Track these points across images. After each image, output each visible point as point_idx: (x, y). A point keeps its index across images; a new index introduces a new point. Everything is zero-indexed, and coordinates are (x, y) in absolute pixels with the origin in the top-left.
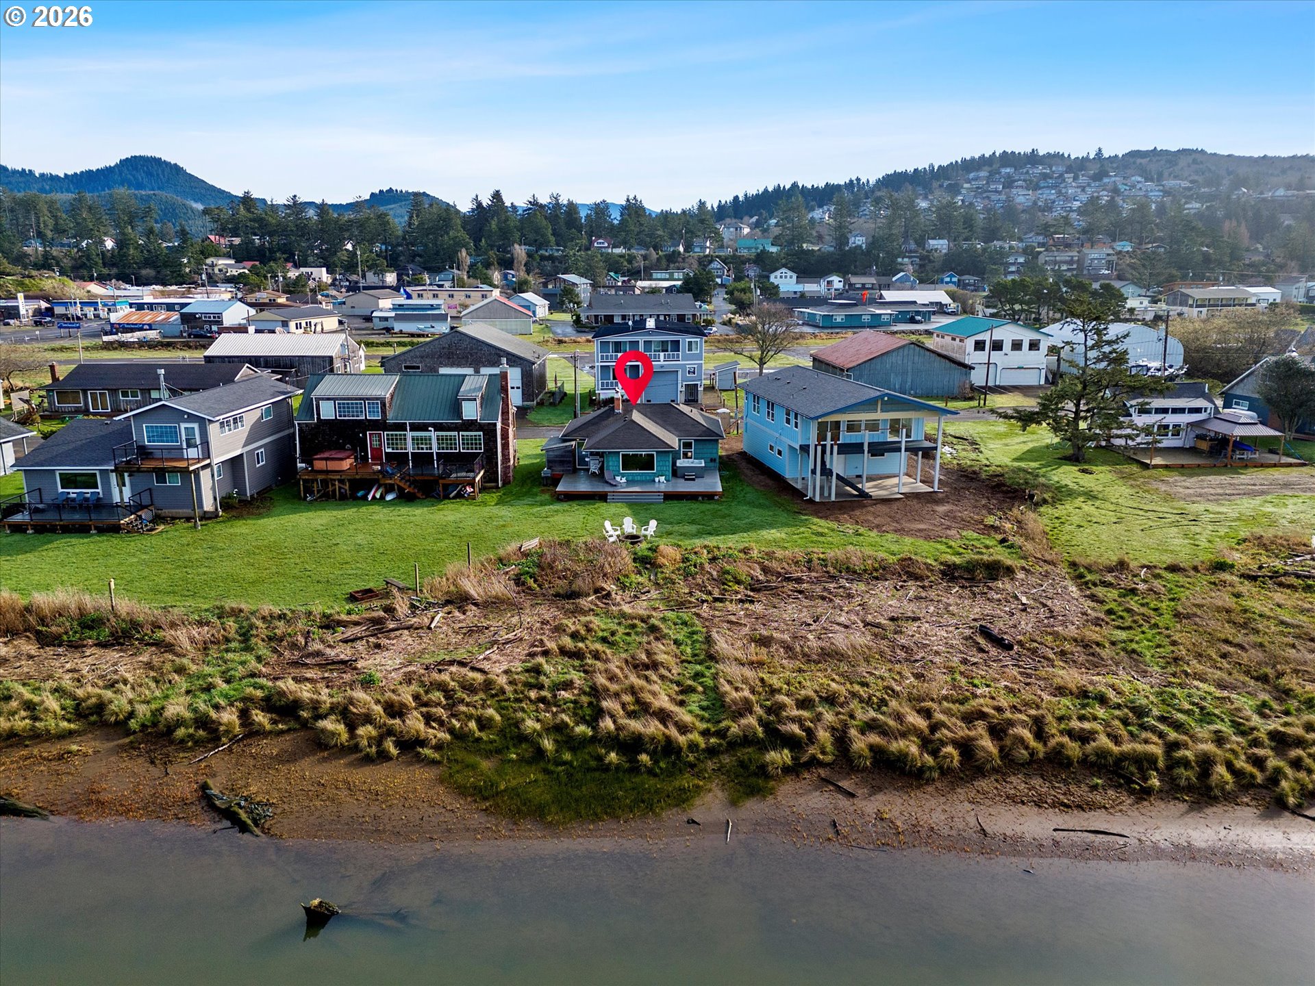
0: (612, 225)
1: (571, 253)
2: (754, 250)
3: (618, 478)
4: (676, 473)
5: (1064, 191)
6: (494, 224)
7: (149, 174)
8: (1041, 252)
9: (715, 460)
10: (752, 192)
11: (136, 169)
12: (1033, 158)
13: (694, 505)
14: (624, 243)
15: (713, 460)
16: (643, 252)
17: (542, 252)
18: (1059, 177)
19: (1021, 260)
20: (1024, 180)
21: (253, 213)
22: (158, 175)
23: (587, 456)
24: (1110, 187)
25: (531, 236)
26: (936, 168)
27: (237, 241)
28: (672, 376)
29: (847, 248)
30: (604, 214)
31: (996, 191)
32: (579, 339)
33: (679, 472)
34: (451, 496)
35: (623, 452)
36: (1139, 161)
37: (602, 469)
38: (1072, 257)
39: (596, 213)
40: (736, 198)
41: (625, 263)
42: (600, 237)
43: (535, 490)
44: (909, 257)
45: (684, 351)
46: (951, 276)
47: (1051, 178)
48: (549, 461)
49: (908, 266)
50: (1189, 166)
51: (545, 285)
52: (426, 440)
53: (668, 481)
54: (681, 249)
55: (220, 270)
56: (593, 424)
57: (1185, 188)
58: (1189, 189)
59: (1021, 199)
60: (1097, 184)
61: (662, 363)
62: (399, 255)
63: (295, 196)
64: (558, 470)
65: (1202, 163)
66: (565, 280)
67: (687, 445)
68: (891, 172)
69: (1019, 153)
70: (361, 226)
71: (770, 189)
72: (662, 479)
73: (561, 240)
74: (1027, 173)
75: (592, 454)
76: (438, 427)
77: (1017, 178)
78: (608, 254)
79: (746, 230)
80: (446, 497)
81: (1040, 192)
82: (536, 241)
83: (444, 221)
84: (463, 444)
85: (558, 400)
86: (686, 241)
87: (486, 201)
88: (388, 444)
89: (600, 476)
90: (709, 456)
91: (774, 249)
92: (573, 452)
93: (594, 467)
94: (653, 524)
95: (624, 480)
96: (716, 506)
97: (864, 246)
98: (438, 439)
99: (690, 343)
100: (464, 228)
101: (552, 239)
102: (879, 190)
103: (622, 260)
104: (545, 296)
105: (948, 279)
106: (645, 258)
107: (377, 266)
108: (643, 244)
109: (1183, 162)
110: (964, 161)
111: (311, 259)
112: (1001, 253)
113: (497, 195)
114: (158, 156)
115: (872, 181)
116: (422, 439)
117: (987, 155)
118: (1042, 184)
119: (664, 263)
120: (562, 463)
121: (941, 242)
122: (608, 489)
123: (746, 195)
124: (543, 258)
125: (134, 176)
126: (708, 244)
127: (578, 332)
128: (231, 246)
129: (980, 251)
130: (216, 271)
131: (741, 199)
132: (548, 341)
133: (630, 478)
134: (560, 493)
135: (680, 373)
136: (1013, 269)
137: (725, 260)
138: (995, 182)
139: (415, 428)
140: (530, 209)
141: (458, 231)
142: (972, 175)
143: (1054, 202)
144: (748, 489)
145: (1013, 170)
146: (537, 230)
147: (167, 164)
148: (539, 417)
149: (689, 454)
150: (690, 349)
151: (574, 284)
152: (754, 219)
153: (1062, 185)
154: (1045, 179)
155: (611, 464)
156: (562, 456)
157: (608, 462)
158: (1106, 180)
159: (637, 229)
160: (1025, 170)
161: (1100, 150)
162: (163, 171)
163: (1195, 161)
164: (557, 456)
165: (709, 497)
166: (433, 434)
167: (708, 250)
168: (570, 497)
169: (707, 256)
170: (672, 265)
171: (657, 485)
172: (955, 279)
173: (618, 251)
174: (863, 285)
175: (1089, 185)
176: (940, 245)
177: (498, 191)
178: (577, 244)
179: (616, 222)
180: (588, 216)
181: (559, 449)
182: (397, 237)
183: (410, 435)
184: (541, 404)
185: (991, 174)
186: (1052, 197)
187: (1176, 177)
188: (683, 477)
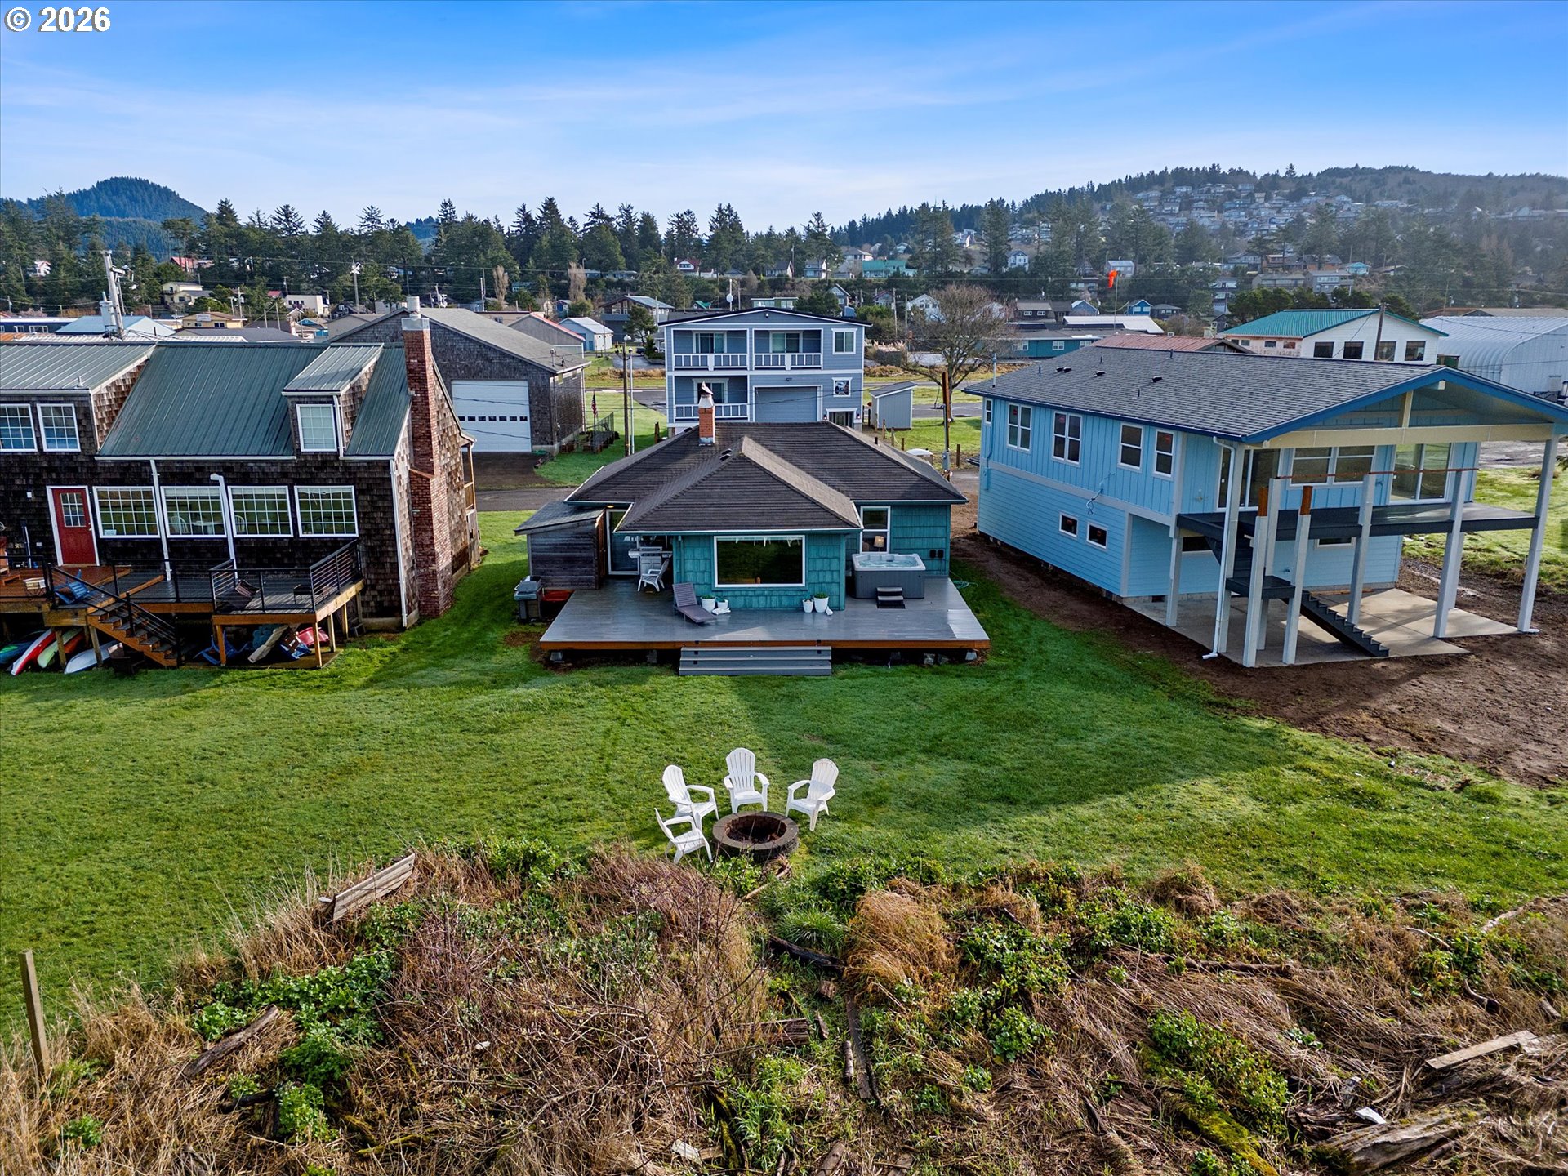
0: (700, 241)
1: (646, 275)
2: (883, 274)
3: (709, 604)
4: (854, 587)
5: (1255, 213)
6: (545, 240)
7: (133, 200)
8: (1255, 276)
9: (941, 554)
10: (872, 216)
11: (116, 193)
12: (1213, 175)
13: (922, 683)
14: (715, 265)
15: (935, 554)
16: (740, 277)
17: (611, 277)
18: (1247, 197)
19: (1232, 285)
20: (1206, 201)
21: (228, 226)
22: (144, 201)
23: (633, 546)
24: (1313, 206)
25: (595, 256)
26: (1096, 187)
27: (208, 263)
28: (809, 395)
29: (1005, 270)
30: (688, 229)
31: (1171, 214)
32: (651, 372)
33: (862, 587)
34: (253, 657)
35: (722, 534)
36: (1338, 180)
37: (667, 577)
38: (1297, 280)
39: (679, 228)
40: (853, 224)
41: (717, 290)
42: (682, 258)
43: (498, 634)
44: (1086, 282)
45: (828, 352)
46: (1142, 305)
47: (1238, 198)
48: (536, 560)
49: (1084, 293)
50: (1400, 185)
51: (608, 309)
52: (205, 505)
53: (836, 608)
54: (789, 273)
55: (181, 299)
56: (649, 470)
57: (1403, 209)
58: (1409, 210)
59: (1206, 222)
60: (1295, 204)
61: (788, 372)
62: (421, 281)
63: (287, 206)
64: (560, 580)
65: (1414, 182)
66: (635, 302)
67: (874, 519)
68: (1041, 191)
69: (1197, 169)
70: (371, 243)
71: (895, 212)
72: (822, 604)
73: (633, 263)
74: (1209, 191)
75: (647, 541)
76: (237, 474)
77: (1196, 198)
78: (695, 279)
79: (868, 258)
80: (239, 661)
81: (1227, 214)
82: (600, 262)
83: (480, 236)
84: (305, 516)
85: (598, 445)
86: (795, 264)
87: (536, 213)
88: (105, 517)
89: (662, 597)
90: (926, 543)
91: (911, 273)
92: (597, 538)
93: (649, 572)
94: (825, 772)
95: (724, 608)
96: (982, 686)
97: (1027, 267)
98: (237, 506)
99: (839, 336)
100: (507, 248)
101: (622, 259)
102: (1029, 212)
103: (713, 286)
104: (608, 324)
105: (1138, 309)
106: (743, 284)
107: (388, 291)
108: (738, 267)
109: (1392, 181)
110: (1129, 180)
111: (304, 285)
112: (1206, 277)
113: (550, 205)
114: (144, 178)
115: (1019, 203)
116: (193, 506)
117: (1157, 172)
118: (1227, 205)
119: (767, 289)
120: (570, 562)
121: (1124, 263)
122: (680, 634)
123: (865, 219)
124: (609, 284)
125: (114, 202)
126: (824, 267)
127: (651, 364)
128: (199, 269)
129: (1177, 273)
130: (176, 300)
131: (858, 225)
132: (604, 374)
133: (740, 602)
134: (554, 647)
135: (820, 394)
136: (1221, 296)
137: (846, 286)
138: (1169, 203)
139: (174, 475)
140: (593, 222)
141: (499, 250)
142: (1140, 196)
143: (1246, 225)
144: (1039, 629)
145: (1190, 189)
146: (602, 248)
147: (156, 187)
148: (559, 470)
149: (879, 540)
150: (839, 348)
151: (648, 307)
152: (878, 246)
153: (1253, 206)
154: (1230, 199)
155: (689, 566)
156: (569, 546)
157: (682, 562)
158: (1305, 200)
159: (732, 248)
160: (1205, 189)
161: (1291, 167)
162: (150, 197)
163: (1406, 181)
164: (555, 548)
165: (954, 654)
166: (224, 493)
167: (824, 276)
168: (578, 658)
169: (823, 281)
170: (777, 293)
171: (808, 620)
172: (1147, 309)
173: (710, 275)
174: (1035, 312)
175: (1285, 205)
176: (1123, 268)
177: (551, 200)
178: (653, 264)
179: (705, 238)
180: (669, 233)
181: (560, 528)
182: (418, 259)
183: (161, 494)
184: (568, 450)
185: (1164, 194)
186: (1244, 219)
187: (1389, 198)
188: (874, 597)
